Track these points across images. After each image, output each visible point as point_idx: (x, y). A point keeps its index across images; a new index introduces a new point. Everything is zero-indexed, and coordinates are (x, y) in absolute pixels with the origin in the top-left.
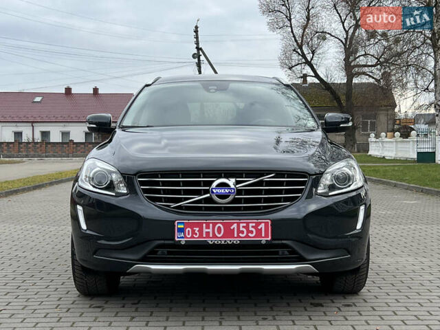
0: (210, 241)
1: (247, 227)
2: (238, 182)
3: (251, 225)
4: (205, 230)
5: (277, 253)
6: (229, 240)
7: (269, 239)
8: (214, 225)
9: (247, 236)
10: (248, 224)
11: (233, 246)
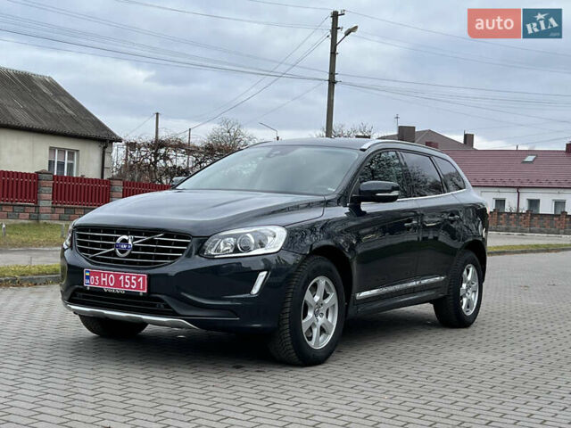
0: (106, 289)
1: (130, 279)
2: (135, 240)
3: (133, 277)
4: (103, 279)
5: (155, 306)
6: (118, 290)
7: (145, 291)
8: (109, 274)
9: (130, 288)
10: (131, 276)
11: (120, 295)
